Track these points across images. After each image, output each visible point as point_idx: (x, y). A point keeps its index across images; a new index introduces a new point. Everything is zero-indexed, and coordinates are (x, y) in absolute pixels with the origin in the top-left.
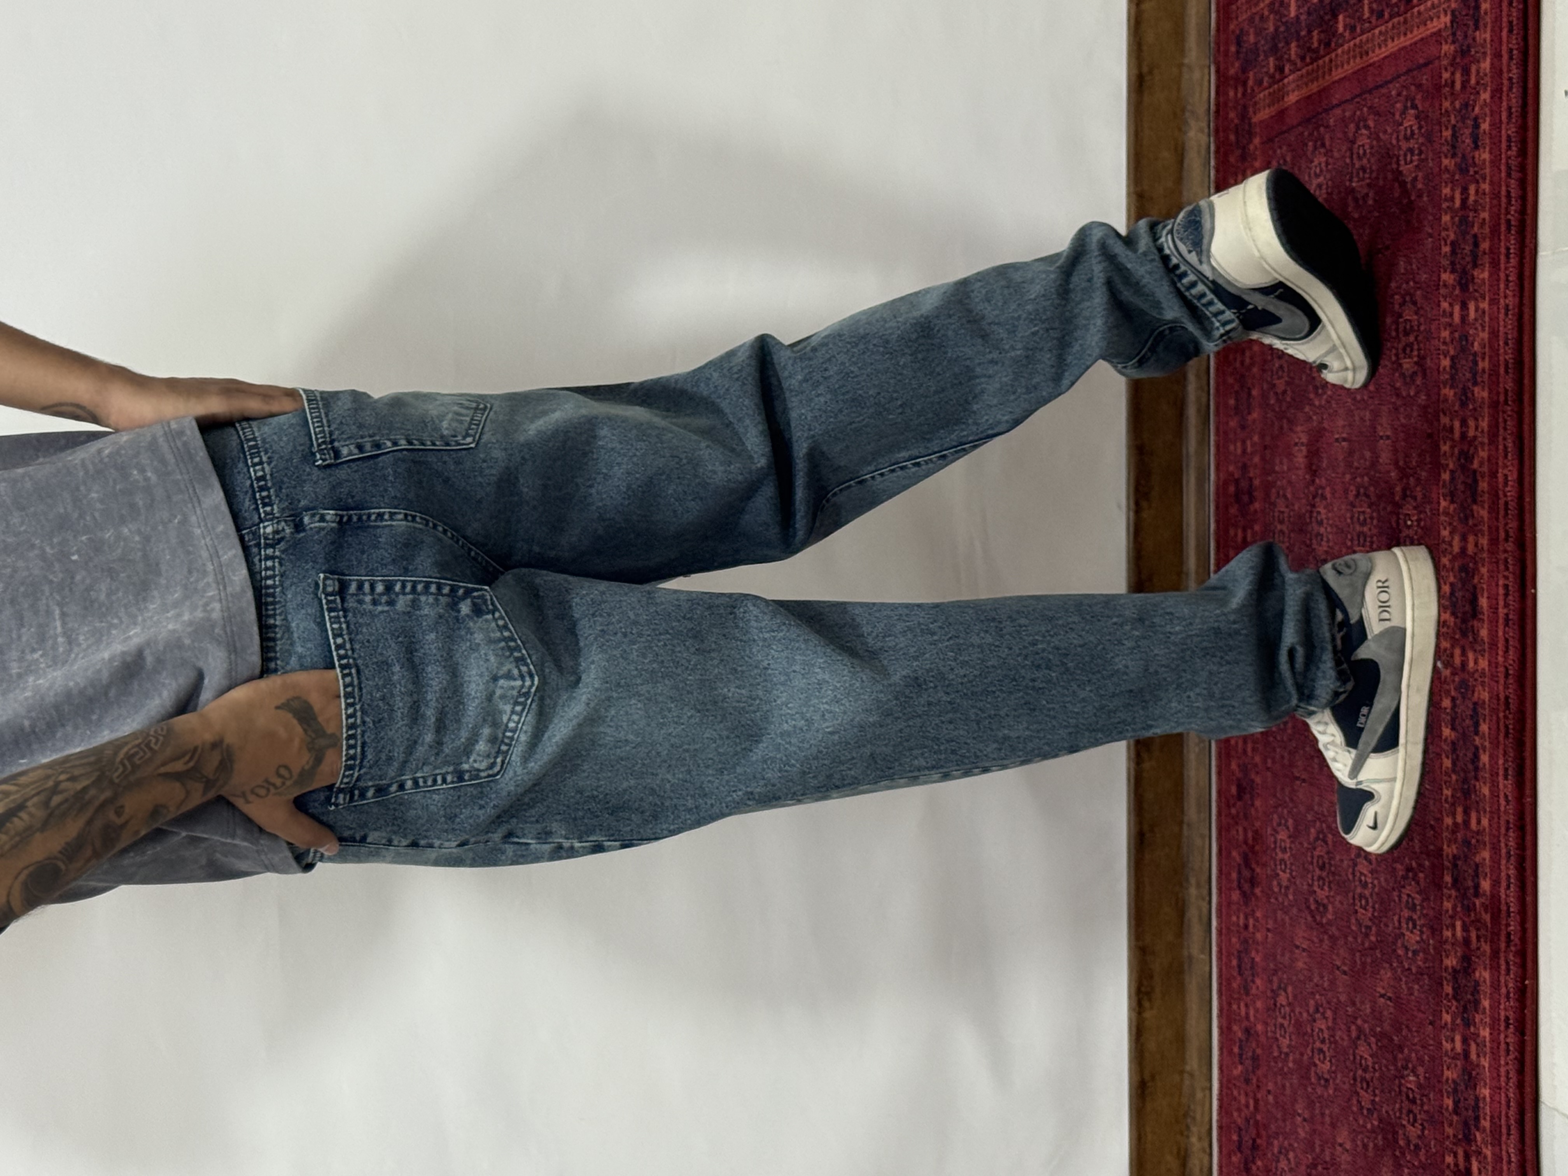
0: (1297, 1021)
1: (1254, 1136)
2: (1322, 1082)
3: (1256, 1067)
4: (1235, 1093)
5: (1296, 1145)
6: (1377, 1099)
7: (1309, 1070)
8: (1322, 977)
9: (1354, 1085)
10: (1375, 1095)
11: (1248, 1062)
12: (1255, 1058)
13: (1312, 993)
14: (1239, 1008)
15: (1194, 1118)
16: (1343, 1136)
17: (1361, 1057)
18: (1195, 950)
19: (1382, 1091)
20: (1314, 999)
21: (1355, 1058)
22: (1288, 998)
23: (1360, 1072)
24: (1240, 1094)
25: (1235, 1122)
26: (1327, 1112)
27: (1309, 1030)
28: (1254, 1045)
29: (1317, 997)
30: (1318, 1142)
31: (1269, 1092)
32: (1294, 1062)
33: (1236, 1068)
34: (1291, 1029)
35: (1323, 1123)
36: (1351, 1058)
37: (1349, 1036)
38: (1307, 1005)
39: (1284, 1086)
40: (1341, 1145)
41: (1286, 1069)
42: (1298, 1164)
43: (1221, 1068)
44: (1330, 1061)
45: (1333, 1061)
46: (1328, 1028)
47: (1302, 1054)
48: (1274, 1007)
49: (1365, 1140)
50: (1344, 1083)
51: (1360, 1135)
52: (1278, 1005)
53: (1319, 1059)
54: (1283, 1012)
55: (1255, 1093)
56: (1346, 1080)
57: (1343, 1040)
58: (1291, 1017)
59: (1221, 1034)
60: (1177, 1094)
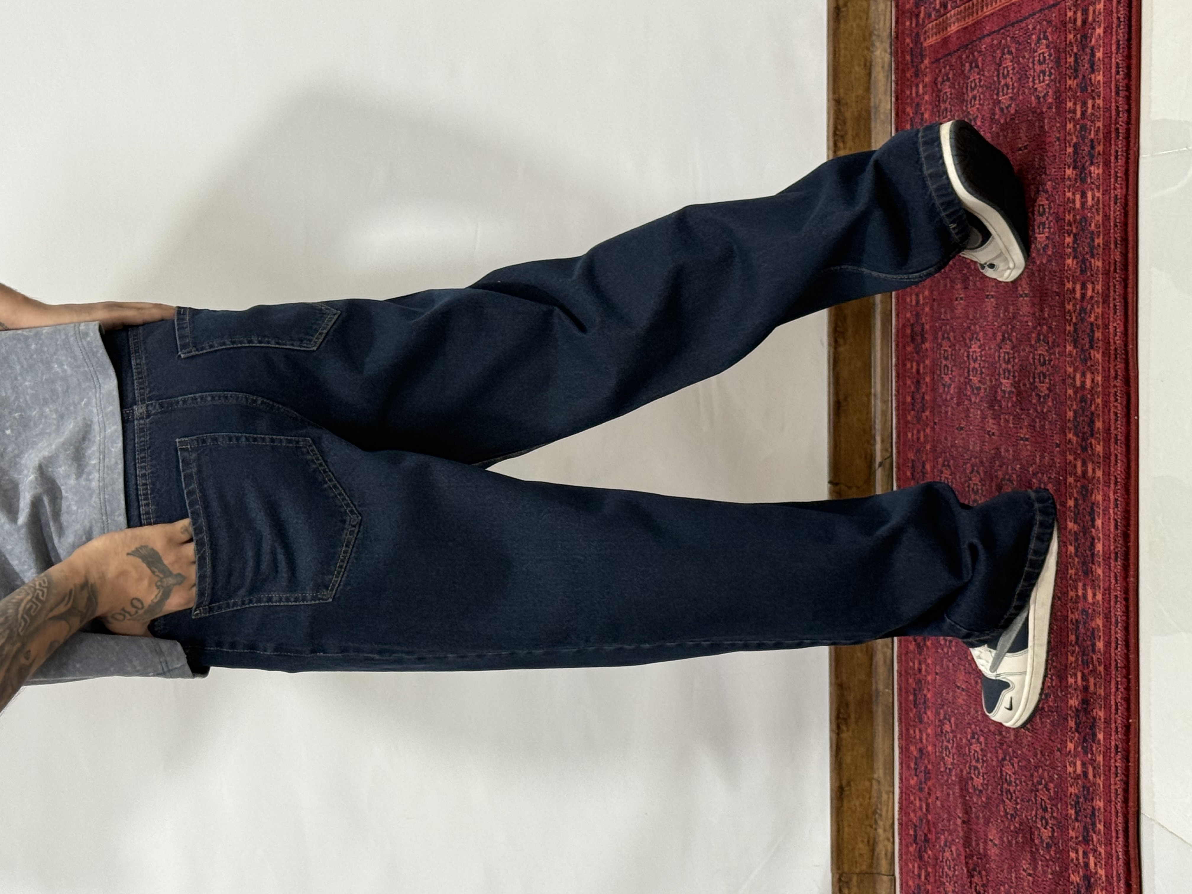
0: (958, 744)
1: (926, 832)
2: (977, 792)
3: (928, 779)
4: (912, 798)
5: (957, 840)
6: (1018, 807)
7: (967, 783)
8: (977, 712)
9: (1002, 795)
10: (1017, 804)
11: (922, 775)
12: (927, 772)
13: (969, 723)
14: (915, 733)
15: (881, 815)
16: (993, 834)
17: (1007, 773)
18: (881, 687)
19: (1022, 800)
20: (971, 728)
21: (1002, 775)
22: (951, 727)
23: (1005, 786)
24: (915, 799)
25: (911, 821)
26: (981, 815)
27: (967, 752)
28: (926, 761)
29: (973, 726)
30: (974, 838)
31: (937, 798)
32: (956, 775)
33: (913, 779)
34: (954, 751)
35: (978, 824)
36: (999, 775)
37: (997, 757)
38: (966, 733)
39: (948, 794)
40: (991, 840)
41: (950, 781)
42: (959, 855)
43: (901, 779)
44: (983, 776)
45: (985, 777)
46: (982, 750)
47: (961, 771)
48: (941, 733)
49: (1010, 838)
50: (994, 793)
51: (1006, 834)
52: (944, 731)
53: (975, 774)
54: (947, 737)
55: (927, 799)
56: (995, 791)
57: (992, 760)
58: (953, 741)
59: (901, 753)
60: (868, 796)
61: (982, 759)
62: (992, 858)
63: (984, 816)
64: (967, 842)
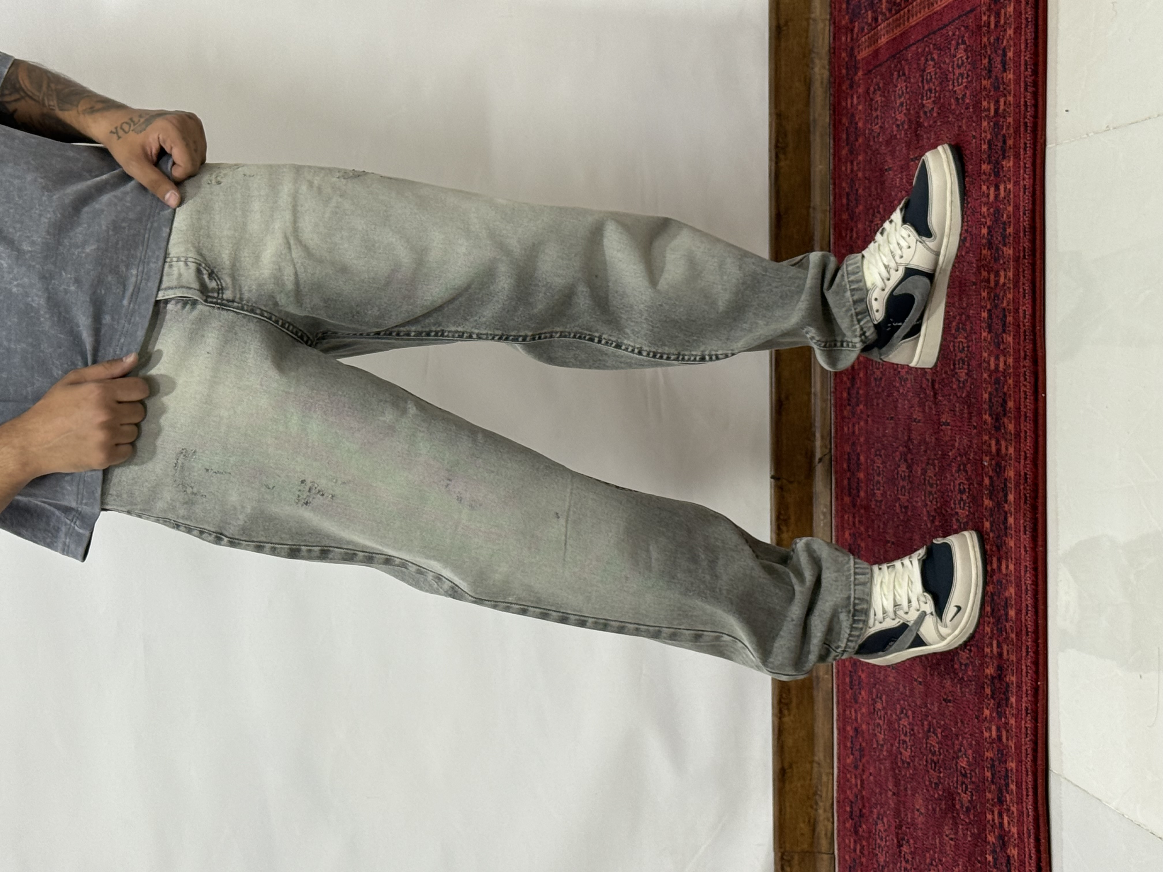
0: (889, 720)
1: (860, 807)
2: (906, 765)
3: (862, 756)
4: (848, 776)
5: (888, 812)
6: (942, 775)
7: (897, 757)
8: (904, 687)
9: (926, 766)
10: (940, 772)
11: (857, 753)
12: (861, 750)
13: (898, 700)
14: (850, 712)
15: (821, 796)
16: (919, 803)
17: (931, 744)
18: (821, 673)
19: (945, 769)
20: (899, 704)
21: (927, 747)
22: (882, 704)
23: (930, 756)
24: (851, 777)
25: (848, 798)
26: (909, 786)
27: (897, 726)
28: (860, 740)
29: (902, 702)
30: (902, 809)
31: (871, 774)
32: (887, 751)
33: (849, 758)
34: (885, 726)
35: (906, 795)
36: (925, 746)
37: (923, 730)
38: (895, 709)
39: (880, 770)
40: (918, 810)
41: (882, 757)
42: (889, 826)
43: (839, 759)
44: (911, 749)
45: (913, 748)
46: (910, 724)
47: (892, 745)
48: (873, 712)
49: (934, 806)
50: (920, 765)
51: (930, 802)
52: (876, 709)
53: (903, 747)
54: (879, 713)
55: (861, 776)
56: (921, 762)
57: (919, 733)
58: (884, 717)
59: (839, 734)
60: (809, 778)
61: (910, 733)
62: (919, 826)
63: (911, 787)
64: (897, 813)
